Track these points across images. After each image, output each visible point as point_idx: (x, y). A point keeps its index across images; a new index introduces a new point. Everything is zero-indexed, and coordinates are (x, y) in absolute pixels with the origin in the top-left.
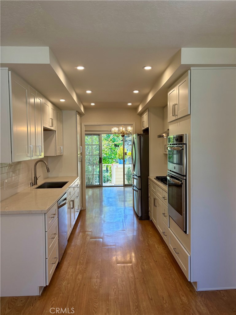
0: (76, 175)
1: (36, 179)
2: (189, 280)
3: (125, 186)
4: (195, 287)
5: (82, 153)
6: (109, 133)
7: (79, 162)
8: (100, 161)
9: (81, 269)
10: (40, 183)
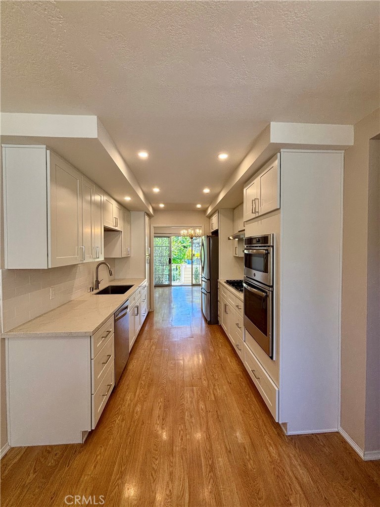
0: (144, 277)
1: (98, 282)
2: (277, 421)
3: (193, 285)
4: (284, 429)
5: (150, 254)
6: (178, 235)
7: (147, 264)
8: (170, 262)
9: (141, 395)
10: (102, 287)
